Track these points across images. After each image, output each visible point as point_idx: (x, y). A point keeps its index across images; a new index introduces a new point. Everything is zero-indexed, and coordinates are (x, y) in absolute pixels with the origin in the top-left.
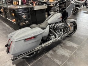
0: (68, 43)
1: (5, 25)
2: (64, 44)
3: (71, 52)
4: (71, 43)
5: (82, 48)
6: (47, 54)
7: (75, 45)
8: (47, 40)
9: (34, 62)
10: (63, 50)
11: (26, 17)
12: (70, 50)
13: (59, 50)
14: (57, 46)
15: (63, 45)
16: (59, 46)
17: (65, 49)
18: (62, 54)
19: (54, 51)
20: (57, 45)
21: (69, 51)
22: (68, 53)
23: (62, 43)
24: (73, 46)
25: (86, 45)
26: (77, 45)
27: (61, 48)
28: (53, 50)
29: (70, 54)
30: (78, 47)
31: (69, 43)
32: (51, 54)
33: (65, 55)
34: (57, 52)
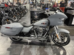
13: (33, 48)
15: (42, 48)
21: (39, 54)
22: (36, 54)
24: (48, 54)
32: (26, 47)
34: (45, 49)
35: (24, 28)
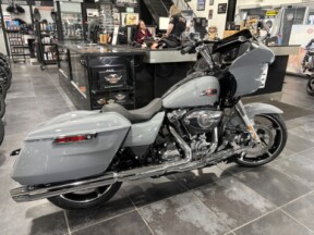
0: (235, 189)
1: (64, 102)
2: (221, 189)
3: (231, 221)
4: (249, 191)
5: (285, 219)
6: (141, 208)
7: (260, 203)
8: (150, 159)
9: (89, 225)
10: (205, 208)
11: (119, 82)
12: (230, 216)
13: (188, 207)
14: (190, 194)
15: (213, 193)
16: (198, 193)
17: (215, 209)
18: (194, 222)
19: (172, 206)
20: (190, 189)
21: (224, 216)
22: (219, 223)
23: (215, 184)
24: (252, 205)
25: (304, 211)
26: (269, 205)
27: (200, 203)
28: (169, 201)
29: (222, 230)
30: (268, 209)
31: (240, 192)
32: (156, 214)
33: (202, 228)
34: (178, 210)
35: (134, 126)
